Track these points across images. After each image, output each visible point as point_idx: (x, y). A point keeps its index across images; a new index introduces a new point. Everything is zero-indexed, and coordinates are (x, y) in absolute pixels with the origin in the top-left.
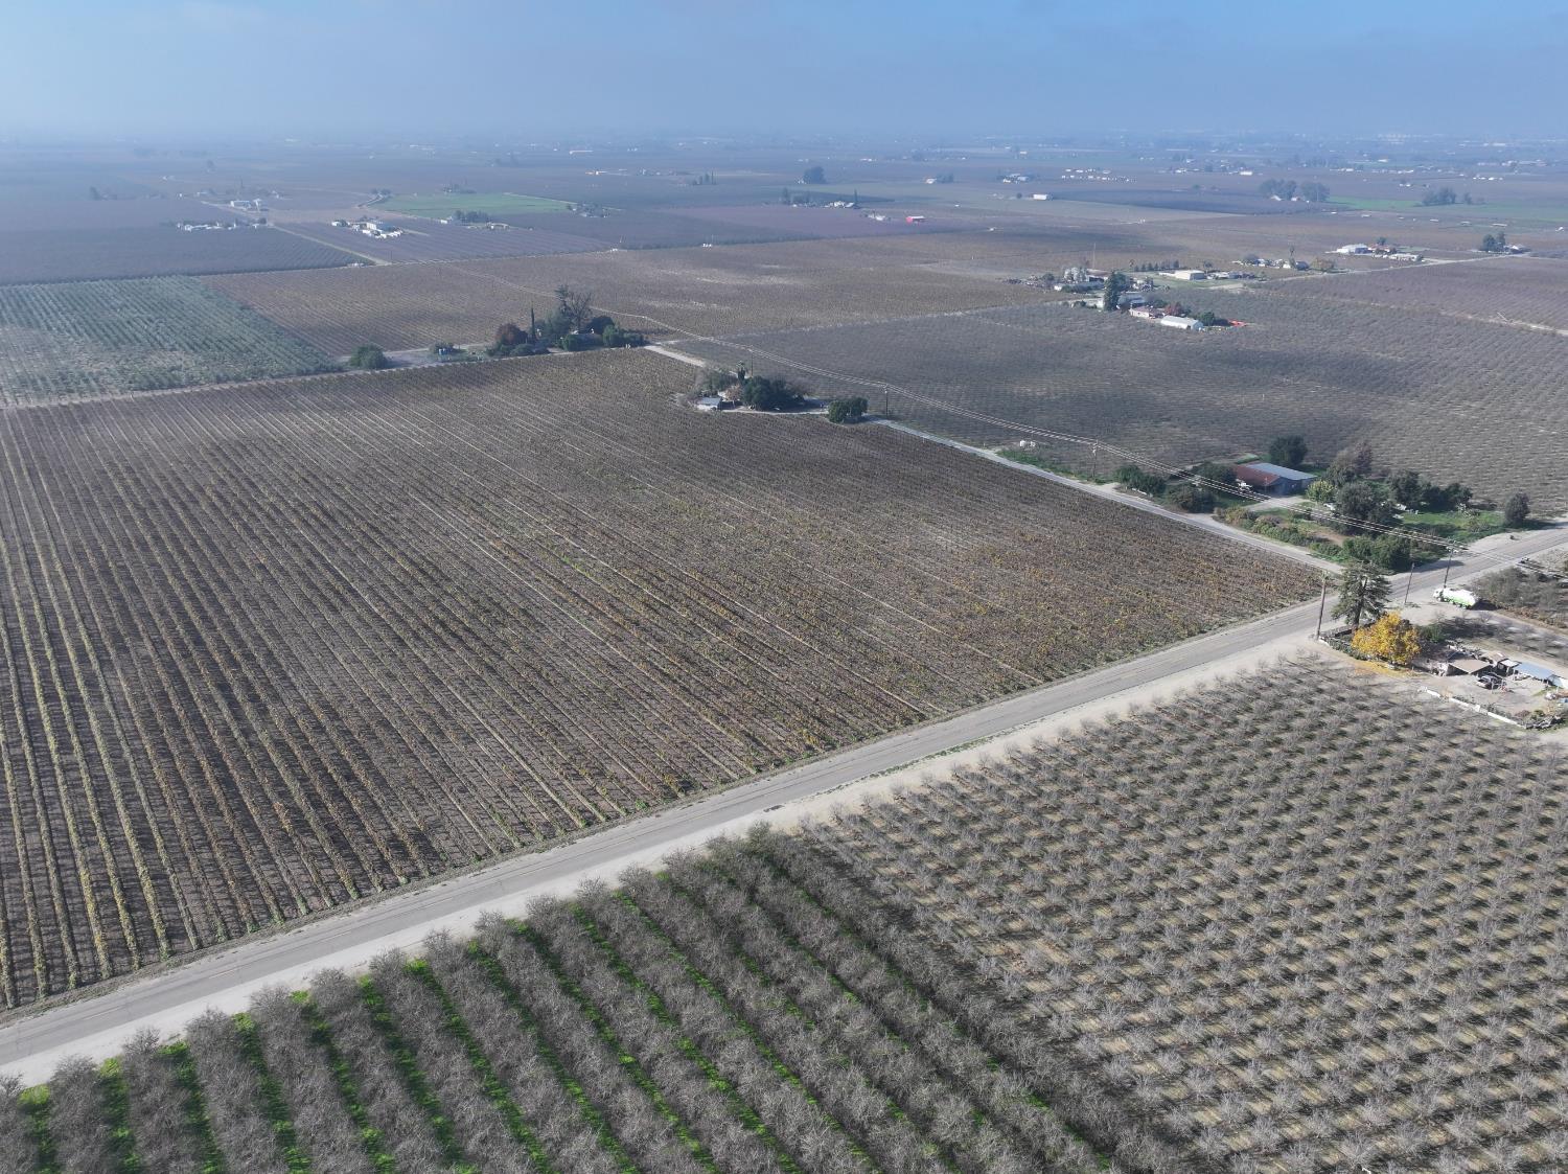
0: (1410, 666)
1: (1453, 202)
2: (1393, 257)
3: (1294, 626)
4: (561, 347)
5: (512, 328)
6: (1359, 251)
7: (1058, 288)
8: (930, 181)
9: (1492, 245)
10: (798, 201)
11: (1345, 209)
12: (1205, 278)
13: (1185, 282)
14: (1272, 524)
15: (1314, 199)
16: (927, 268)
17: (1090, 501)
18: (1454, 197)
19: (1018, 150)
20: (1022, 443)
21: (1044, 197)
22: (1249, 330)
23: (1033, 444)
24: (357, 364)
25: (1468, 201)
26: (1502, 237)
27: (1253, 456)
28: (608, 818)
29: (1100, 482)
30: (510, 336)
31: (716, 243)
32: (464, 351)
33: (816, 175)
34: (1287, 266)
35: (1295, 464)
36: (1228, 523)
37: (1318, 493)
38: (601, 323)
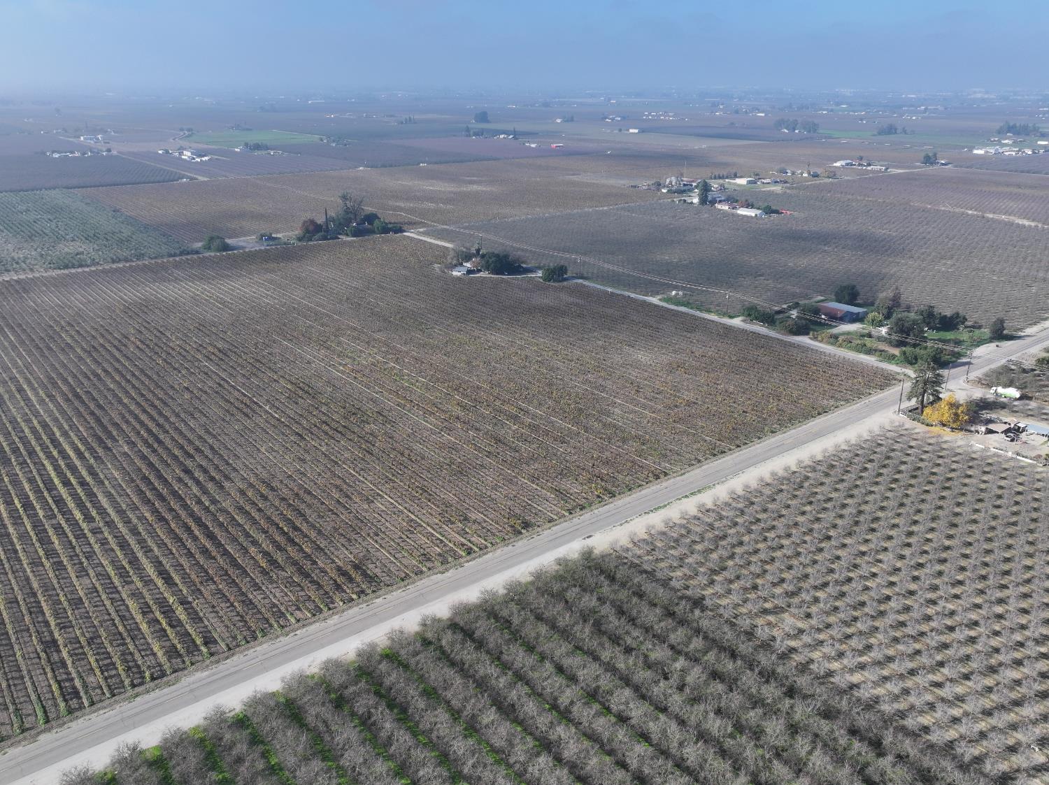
0: (961, 429)
1: (896, 133)
2: (869, 168)
3: (881, 406)
4: (347, 235)
5: (312, 222)
6: (847, 164)
7: (664, 191)
8: (559, 121)
9: (929, 160)
10: (476, 134)
11: (830, 138)
12: (756, 183)
13: (744, 186)
14: (847, 341)
15: (809, 131)
16: (575, 178)
17: (728, 329)
18: (896, 129)
19: (610, 99)
20: (674, 293)
21: (636, 131)
22: (793, 217)
23: (681, 293)
24: (208, 248)
25: (905, 132)
26: (935, 155)
27: (822, 298)
28: (481, 549)
29: (731, 317)
30: (311, 228)
31: (429, 163)
32: (280, 238)
33: (483, 117)
34: (805, 175)
35: (851, 302)
36: (821, 342)
37: (873, 321)
38: (371, 218)
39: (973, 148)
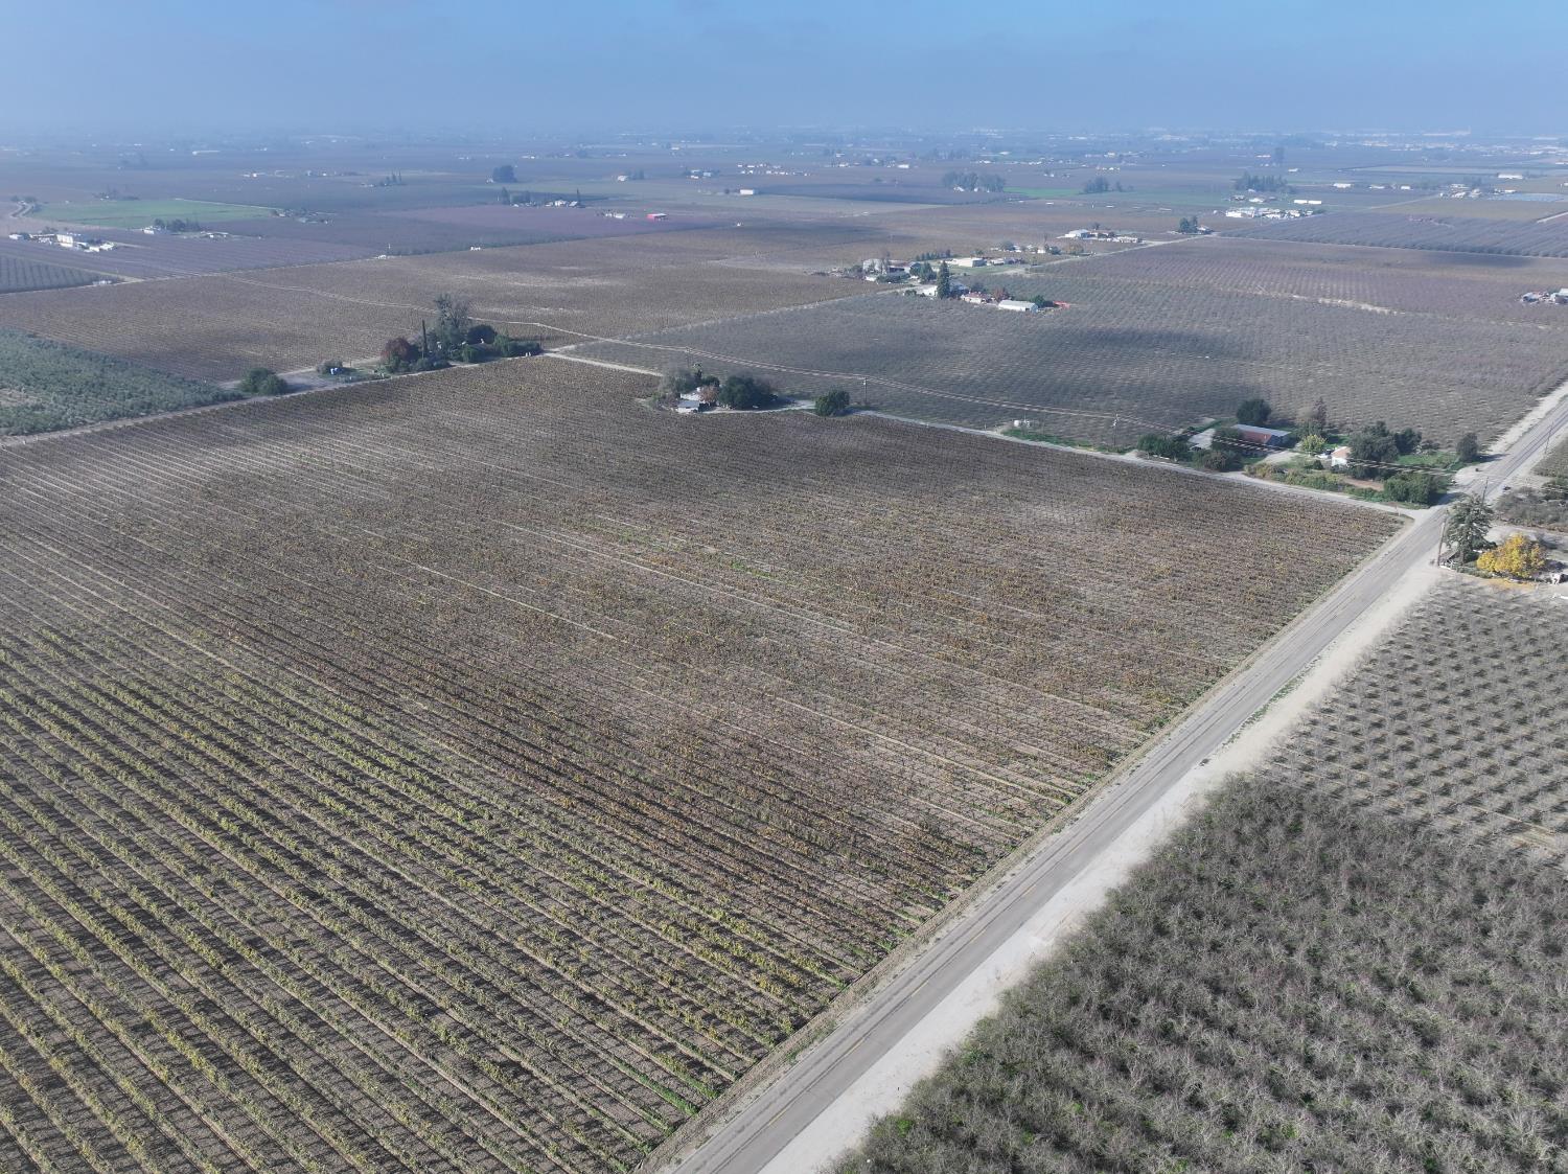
5: (403, 342)
7: (871, 279)
8: (622, 178)
9: (1188, 227)
10: (518, 200)
11: (1027, 198)
13: (967, 269)
15: (993, 190)
20: (1016, 423)
21: (751, 192)
22: (1078, 311)
23: (1026, 422)
24: (253, 390)
25: (1120, 189)
26: (1195, 220)
29: (1122, 452)
30: (403, 351)
31: (485, 246)
32: (356, 370)
33: (506, 174)
34: (1041, 251)
35: (1261, 423)
36: (1263, 477)
37: (1313, 447)
38: (485, 332)
39: (1222, 210)
